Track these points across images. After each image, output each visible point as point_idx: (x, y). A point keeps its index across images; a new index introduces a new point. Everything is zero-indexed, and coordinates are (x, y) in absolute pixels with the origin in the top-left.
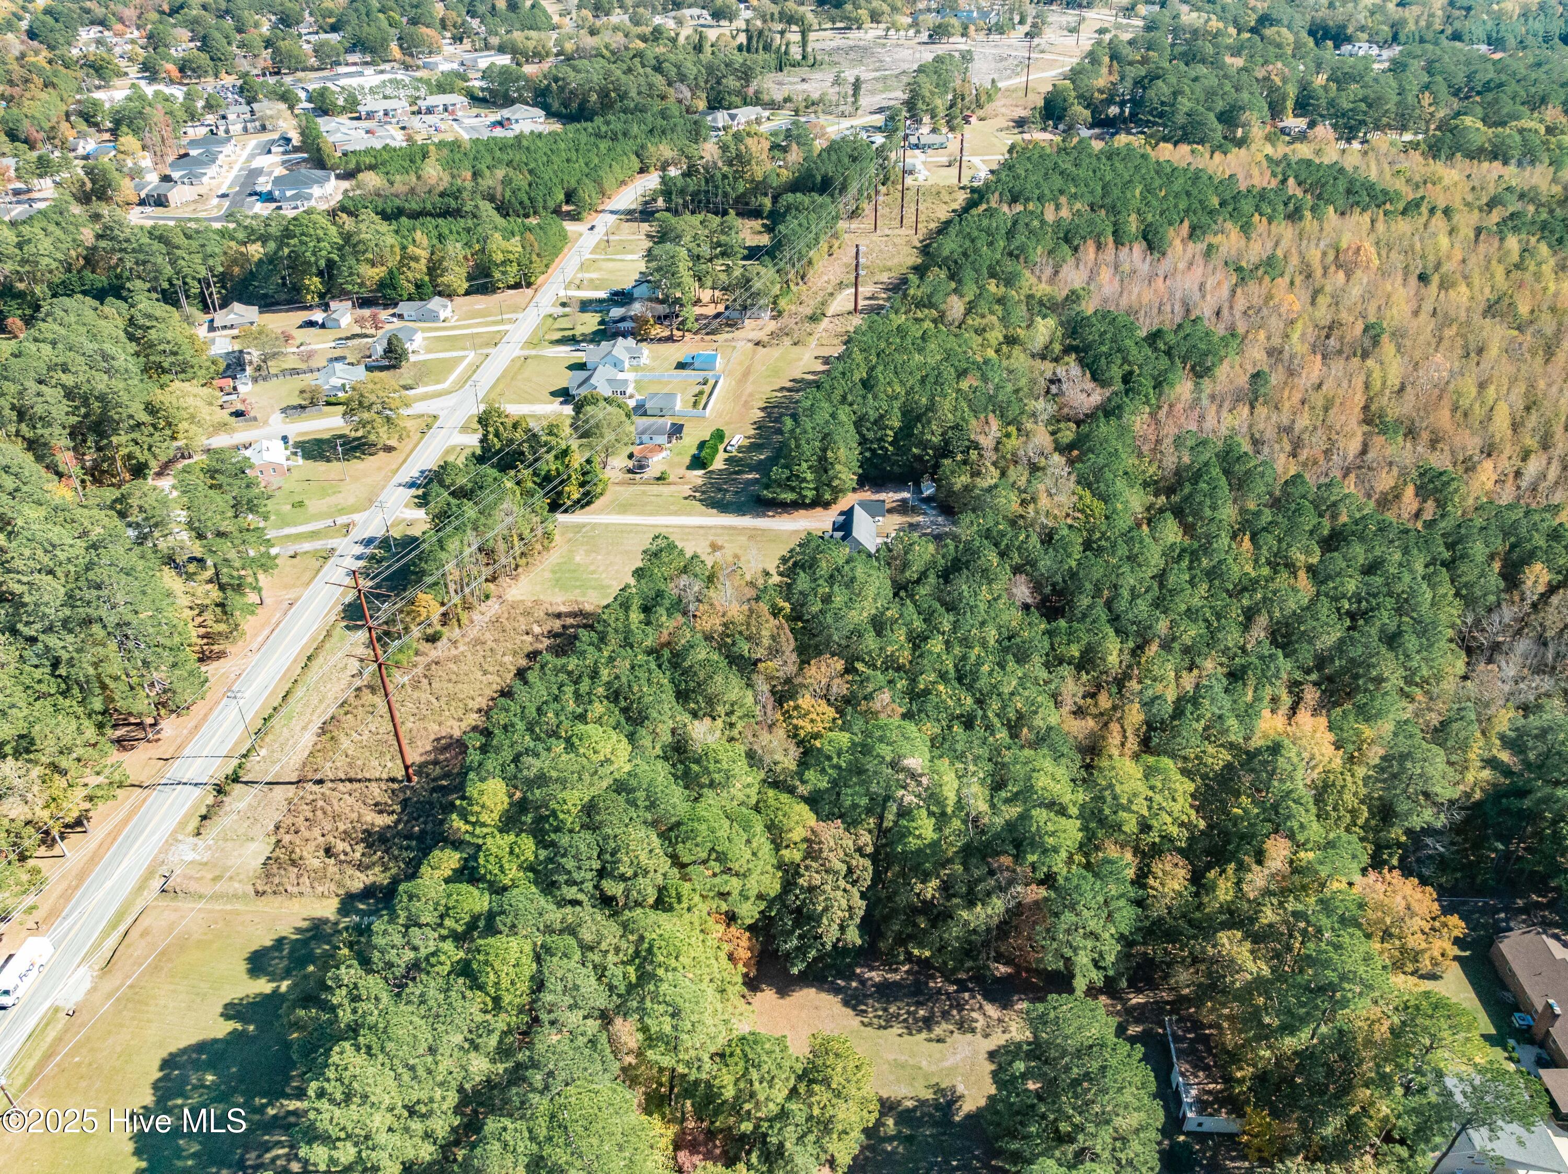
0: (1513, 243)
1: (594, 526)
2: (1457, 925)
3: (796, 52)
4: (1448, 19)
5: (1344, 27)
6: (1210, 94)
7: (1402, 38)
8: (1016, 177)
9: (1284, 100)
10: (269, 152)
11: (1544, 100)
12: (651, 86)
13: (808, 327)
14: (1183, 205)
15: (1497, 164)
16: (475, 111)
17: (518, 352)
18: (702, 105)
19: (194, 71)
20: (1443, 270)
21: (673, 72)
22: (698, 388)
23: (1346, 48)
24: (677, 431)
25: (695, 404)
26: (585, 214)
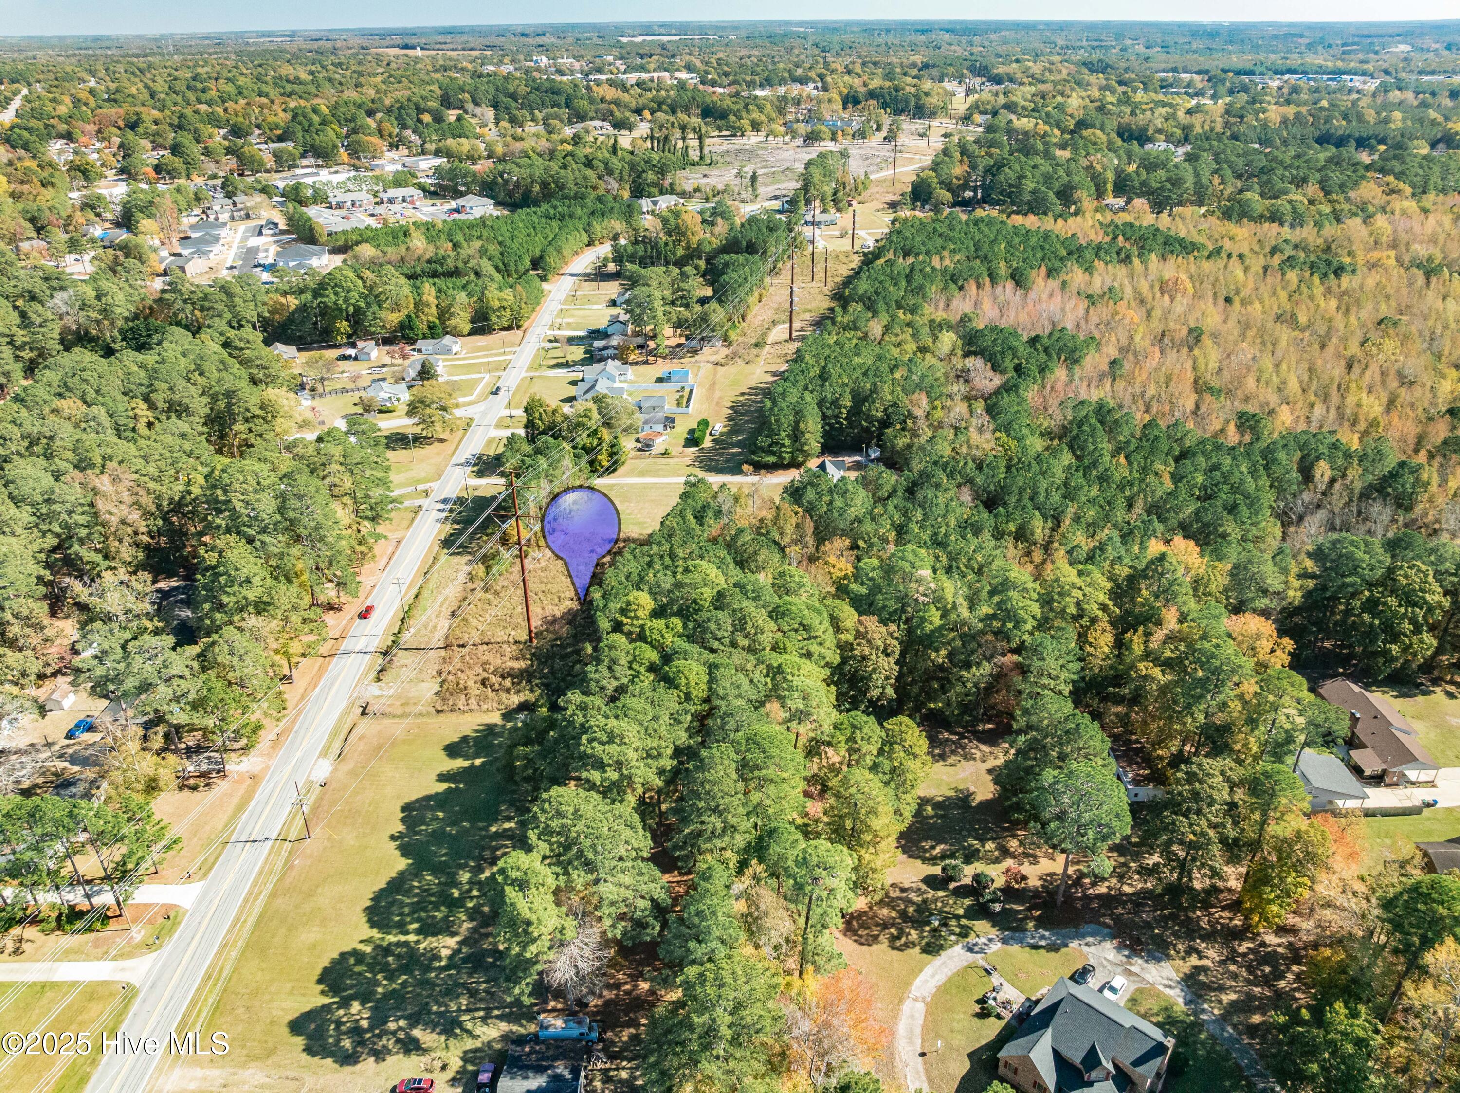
0: (1292, 276)
1: (622, 486)
2: (1288, 643)
3: (694, 155)
4: (1227, 124)
5: (1146, 130)
6: (1048, 179)
7: (1192, 138)
8: (905, 239)
9: (1105, 183)
10: (260, 233)
11: (1305, 180)
12: (585, 178)
13: (755, 351)
14: (1039, 255)
15: (1275, 225)
16: (431, 202)
17: (524, 374)
18: (626, 194)
19: (169, 173)
20: (1242, 294)
21: (602, 167)
22: (678, 395)
23: (1149, 147)
24: (669, 421)
25: (679, 405)
26: (550, 276)
